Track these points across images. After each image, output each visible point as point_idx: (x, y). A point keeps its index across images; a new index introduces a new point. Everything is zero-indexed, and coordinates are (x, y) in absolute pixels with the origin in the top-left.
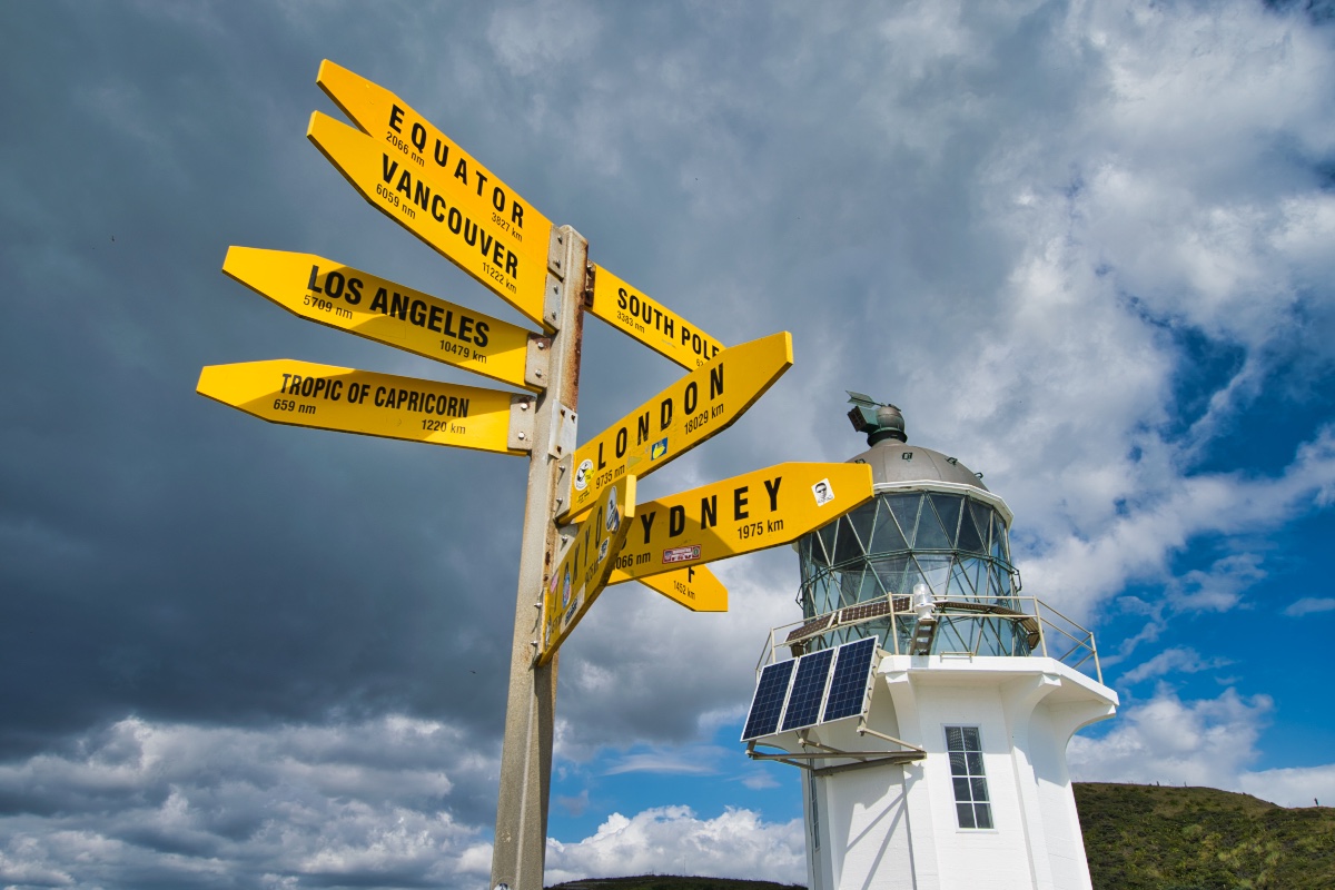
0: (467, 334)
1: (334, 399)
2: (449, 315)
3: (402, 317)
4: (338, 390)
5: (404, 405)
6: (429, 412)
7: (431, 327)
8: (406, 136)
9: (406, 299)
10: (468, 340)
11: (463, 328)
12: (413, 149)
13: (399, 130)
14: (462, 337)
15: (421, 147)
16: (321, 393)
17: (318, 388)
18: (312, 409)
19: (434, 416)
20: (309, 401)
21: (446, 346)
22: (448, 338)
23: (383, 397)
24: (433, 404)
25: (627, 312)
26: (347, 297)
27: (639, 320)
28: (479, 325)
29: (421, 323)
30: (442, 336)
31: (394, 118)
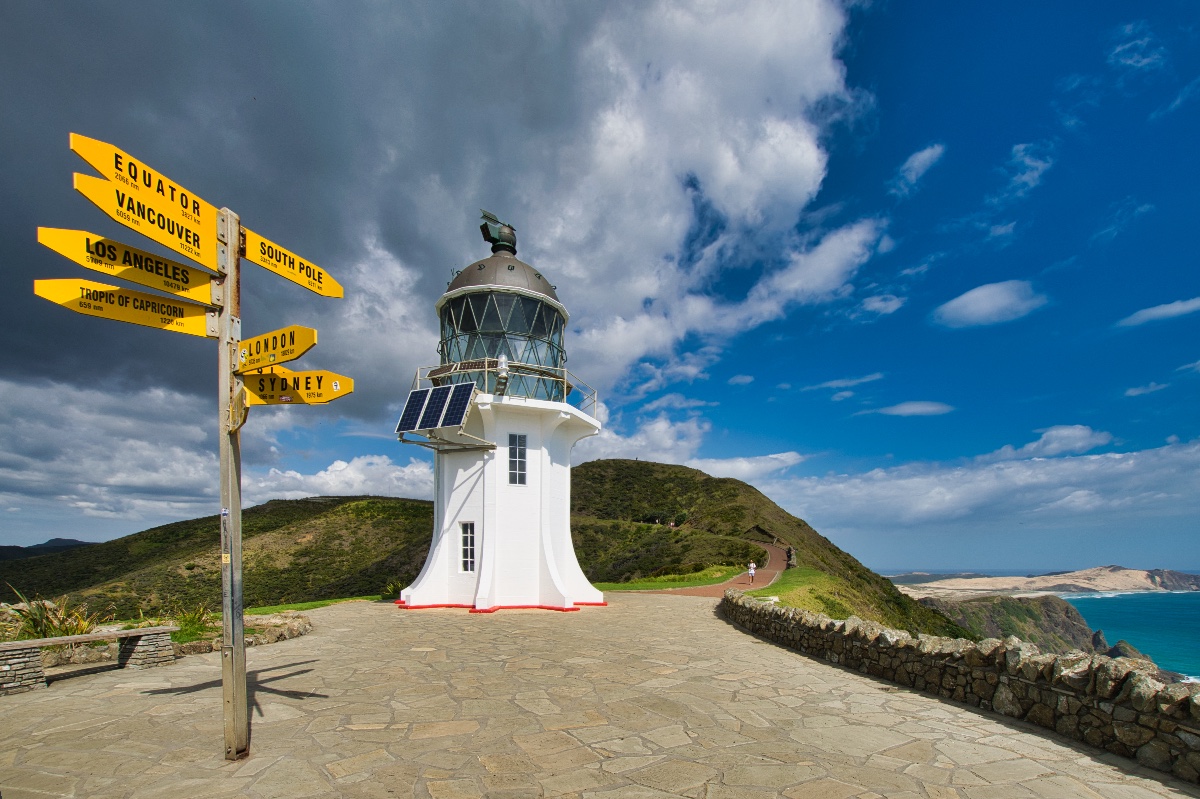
0: (177, 277)
1: (113, 303)
2: (166, 266)
3: (141, 267)
4: (112, 299)
5: (150, 309)
6: (164, 313)
7: (157, 273)
8: (125, 173)
9: (141, 257)
10: (178, 280)
11: (175, 273)
12: (131, 180)
13: (121, 170)
14: (175, 278)
15: (135, 178)
16: (104, 299)
17: (101, 297)
18: (100, 308)
19: (166, 316)
20: (97, 303)
21: (167, 284)
22: (168, 279)
23: (137, 304)
24: (164, 309)
25: (266, 256)
26: (109, 256)
27: (274, 261)
28: (183, 271)
29: (152, 271)
30: (164, 278)
31: (117, 162)
